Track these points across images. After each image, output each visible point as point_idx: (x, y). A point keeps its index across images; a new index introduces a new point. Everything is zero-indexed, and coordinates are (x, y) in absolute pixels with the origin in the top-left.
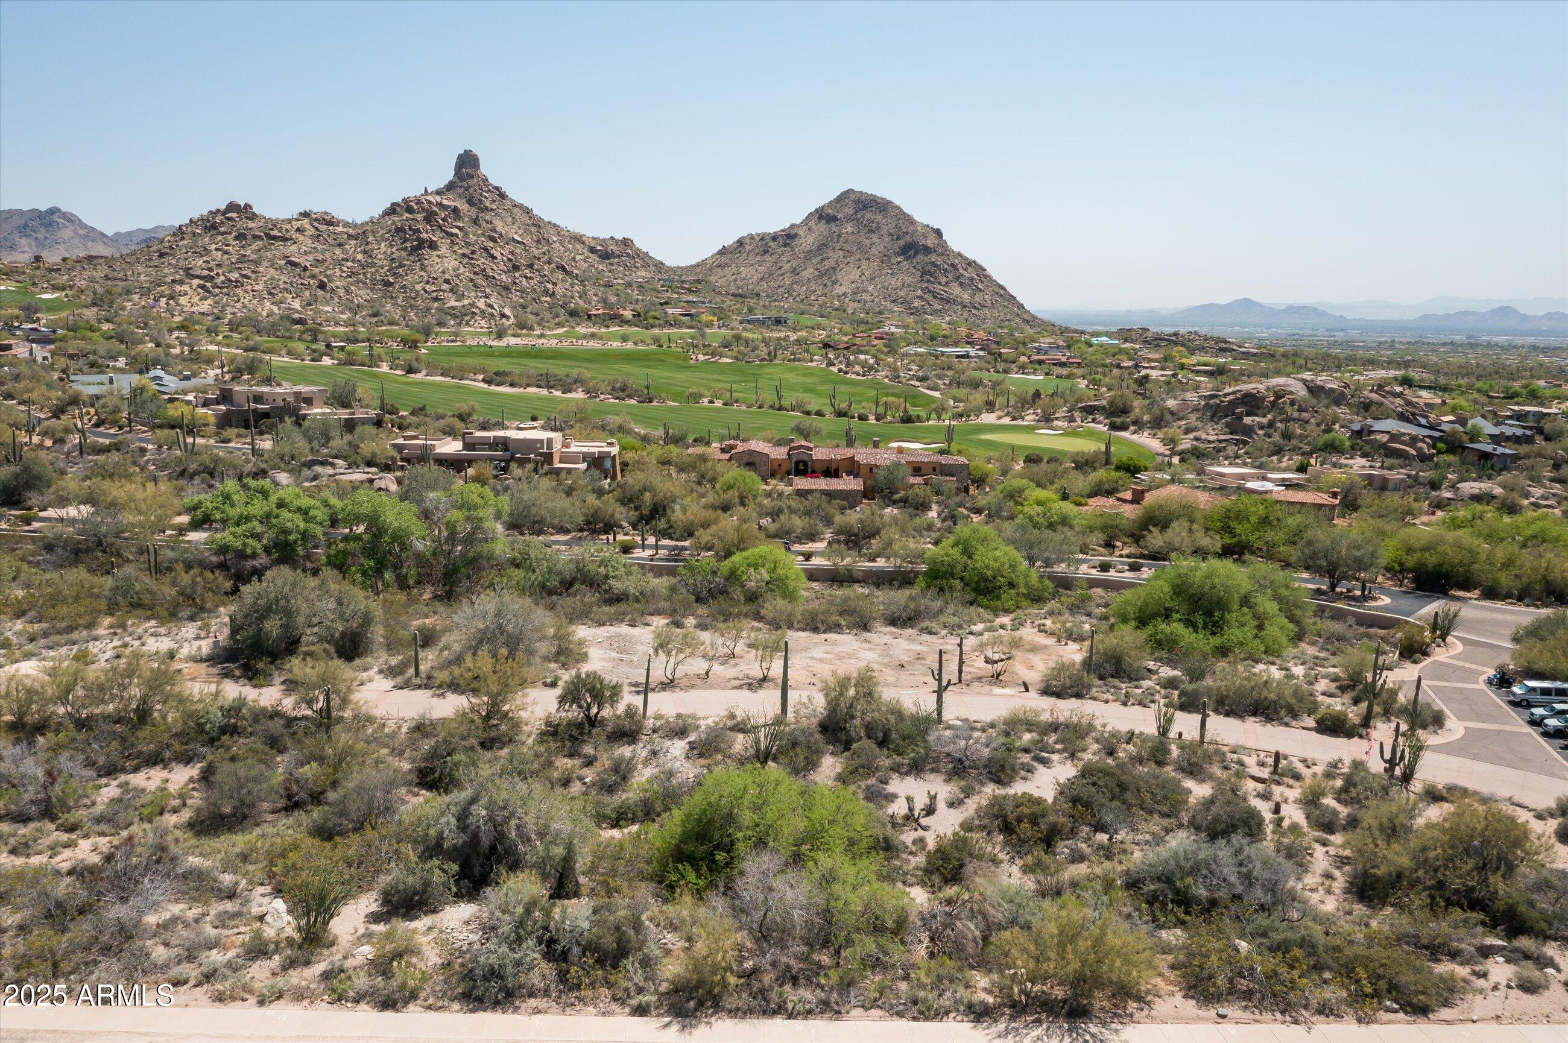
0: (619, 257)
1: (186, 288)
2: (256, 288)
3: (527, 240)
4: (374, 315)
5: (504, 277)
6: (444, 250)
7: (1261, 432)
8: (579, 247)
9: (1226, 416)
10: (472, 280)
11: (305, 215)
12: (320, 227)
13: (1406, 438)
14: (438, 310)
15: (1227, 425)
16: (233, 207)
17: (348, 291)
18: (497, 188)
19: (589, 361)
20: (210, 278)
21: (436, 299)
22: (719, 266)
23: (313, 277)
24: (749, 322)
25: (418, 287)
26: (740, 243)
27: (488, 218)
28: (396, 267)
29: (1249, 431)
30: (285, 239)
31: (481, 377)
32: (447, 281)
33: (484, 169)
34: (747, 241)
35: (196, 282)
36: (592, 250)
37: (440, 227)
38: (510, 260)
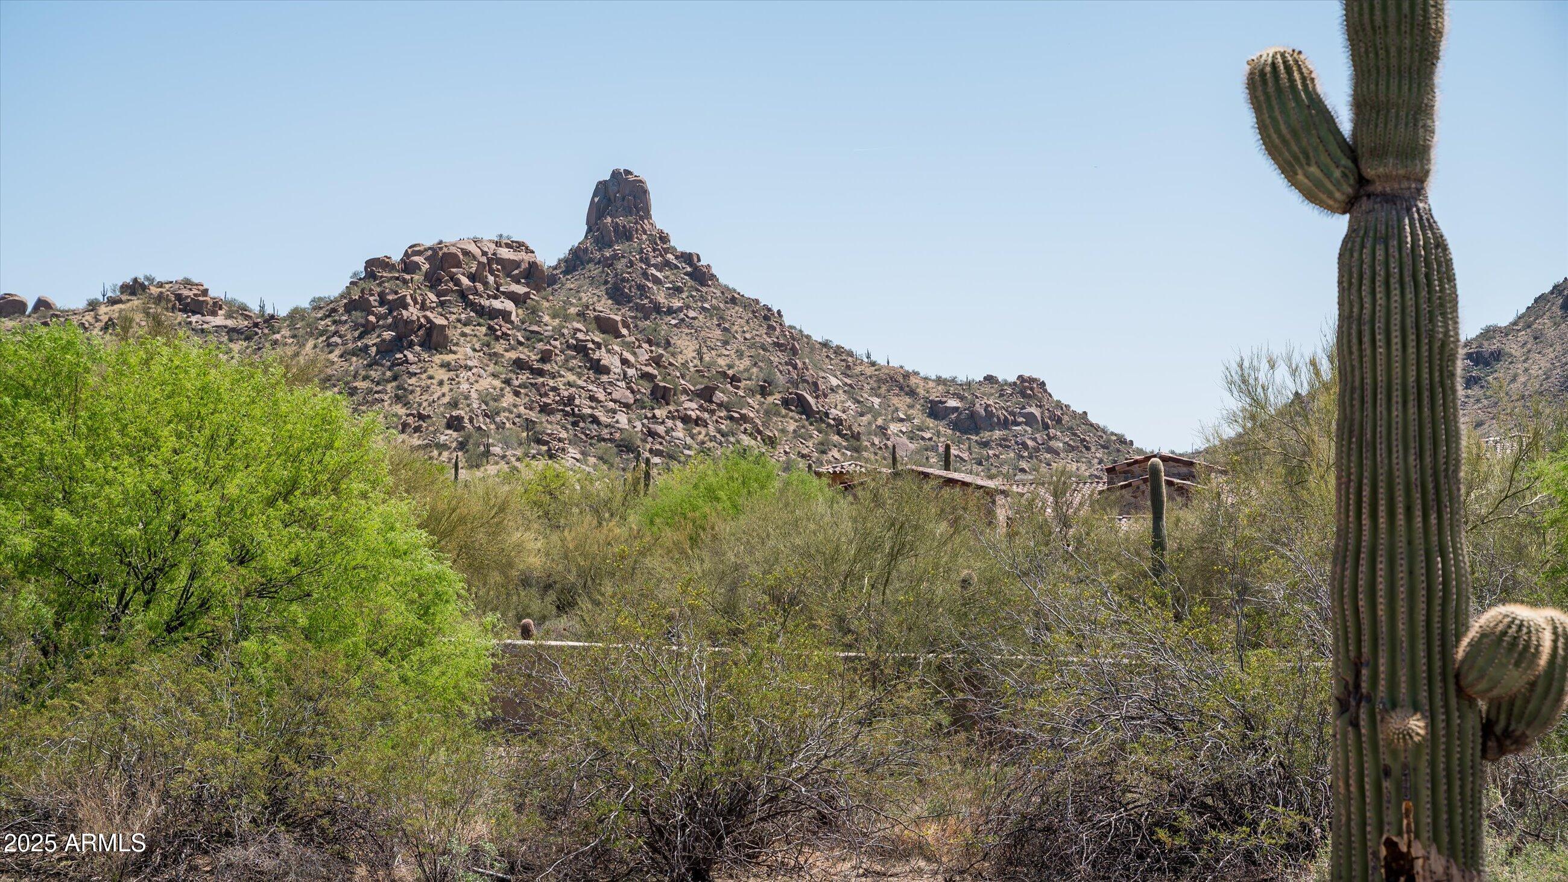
0: (1005, 424)
5: (623, 419)
6: (464, 352)
8: (901, 402)
10: (529, 425)
12: (166, 315)
18: (688, 258)
32: (454, 424)
36: (935, 410)
37: (463, 295)
38: (646, 376)
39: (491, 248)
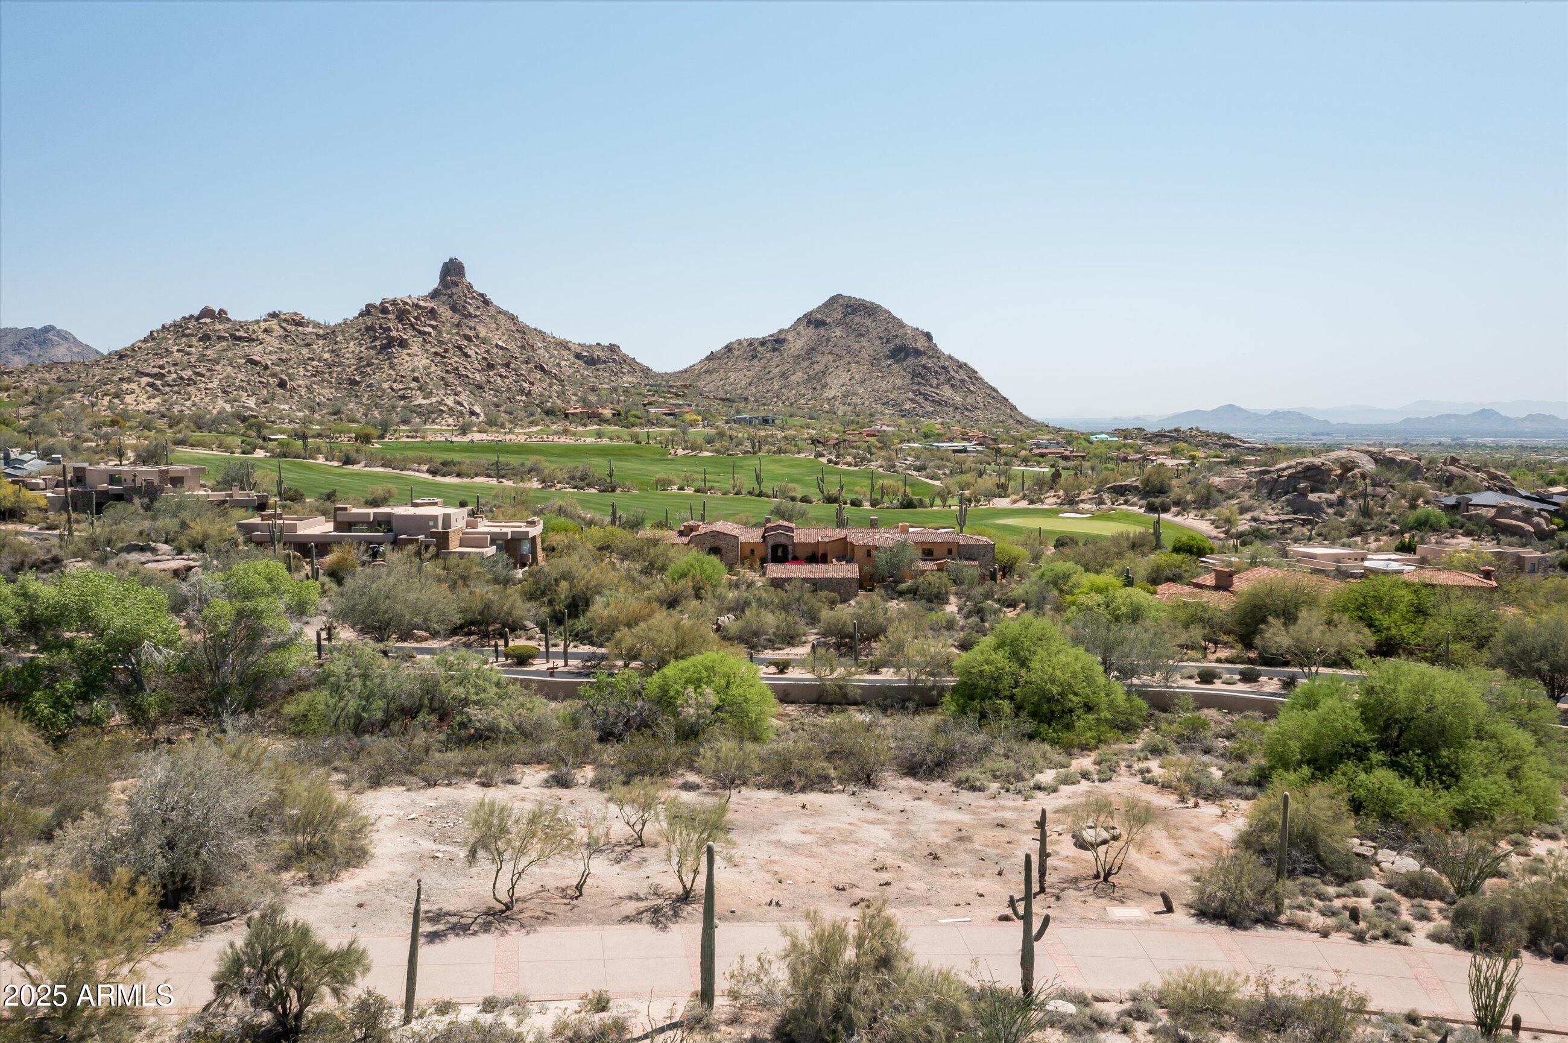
0: (605, 362)
1: (134, 386)
2: (210, 385)
3: (511, 346)
4: (335, 414)
5: (477, 376)
6: (415, 349)
7: (1331, 511)
8: (565, 353)
9: (1286, 493)
10: (443, 379)
11: (274, 315)
12: (289, 327)
13: (1518, 512)
14: (404, 407)
15: (1289, 503)
16: (207, 313)
17: (310, 390)
18: (482, 295)
19: (559, 455)
20: (161, 376)
21: (403, 397)
22: (706, 372)
23: (274, 375)
24: (735, 421)
25: (385, 386)
26: (729, 348)
27: (472, 324)
28: (363, 365)
29: (1315, 509)
30: (251, 340)
31: (425, 468)
32: (416, 379)
33: (470, 277)
34: (736, 346)
35: (145, 380)
36: (578, 356)
37: (412, 325)
38: (484, 358)
39: (415, 301)
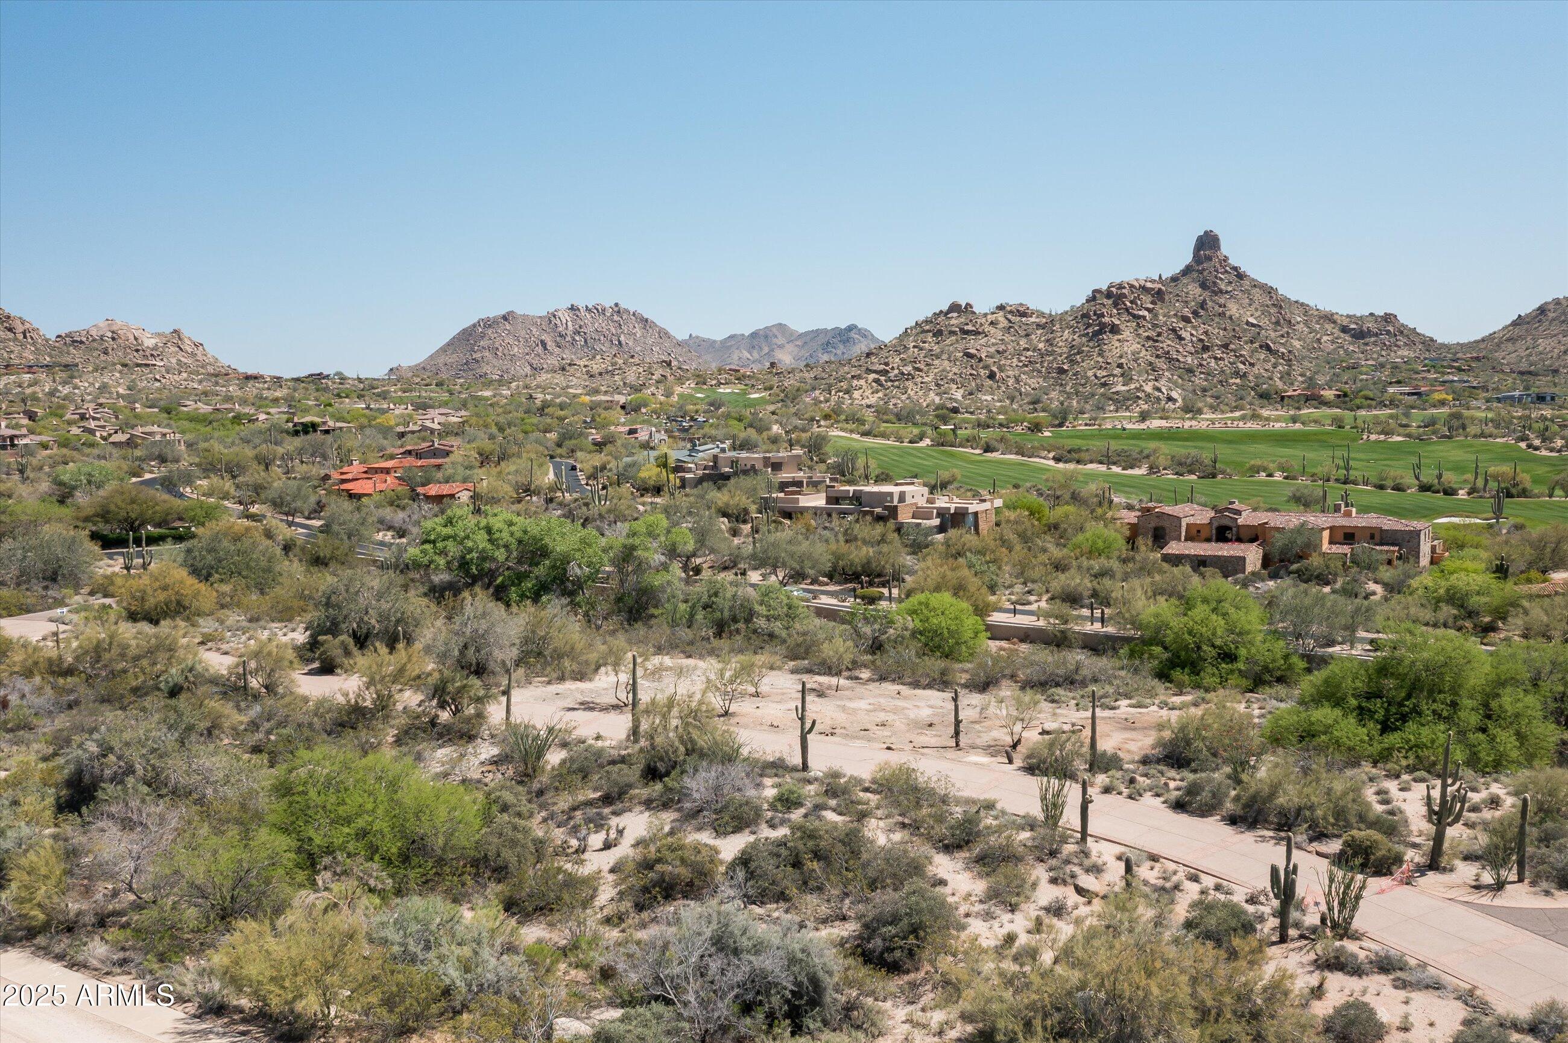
0: (1376, 335)
1: (862, 382)
2: (926, 379)
3: (1264, 322)
4: (1034, 403)
5: (1189, 360)
6: (1126, 334)
8: (1329, 327)
10: (1151, 364)
11: (1001, 308)
12: (1013, 318)
14: (1102, 395)
16: (955, 308)
17: (1017, 380)
18: (1235, 269)
20: (884, 373)
21: (1104, 385)
22: (1508, 340)
23: (985, 367)
24: (1499, 400)
25: (1090, 373)
26: (1542, 310)
27: (1222, 301)
28: (1075, 353)
30: (977, 333)
31: (1051, 455)
32: (1120, 366)
33: (1225, 249)
34: (1551, 307)
35: (873, 376)
36: (1344, 330)
37: (1127, 310)
38: (1201, 340)
39: (1142, 283)
